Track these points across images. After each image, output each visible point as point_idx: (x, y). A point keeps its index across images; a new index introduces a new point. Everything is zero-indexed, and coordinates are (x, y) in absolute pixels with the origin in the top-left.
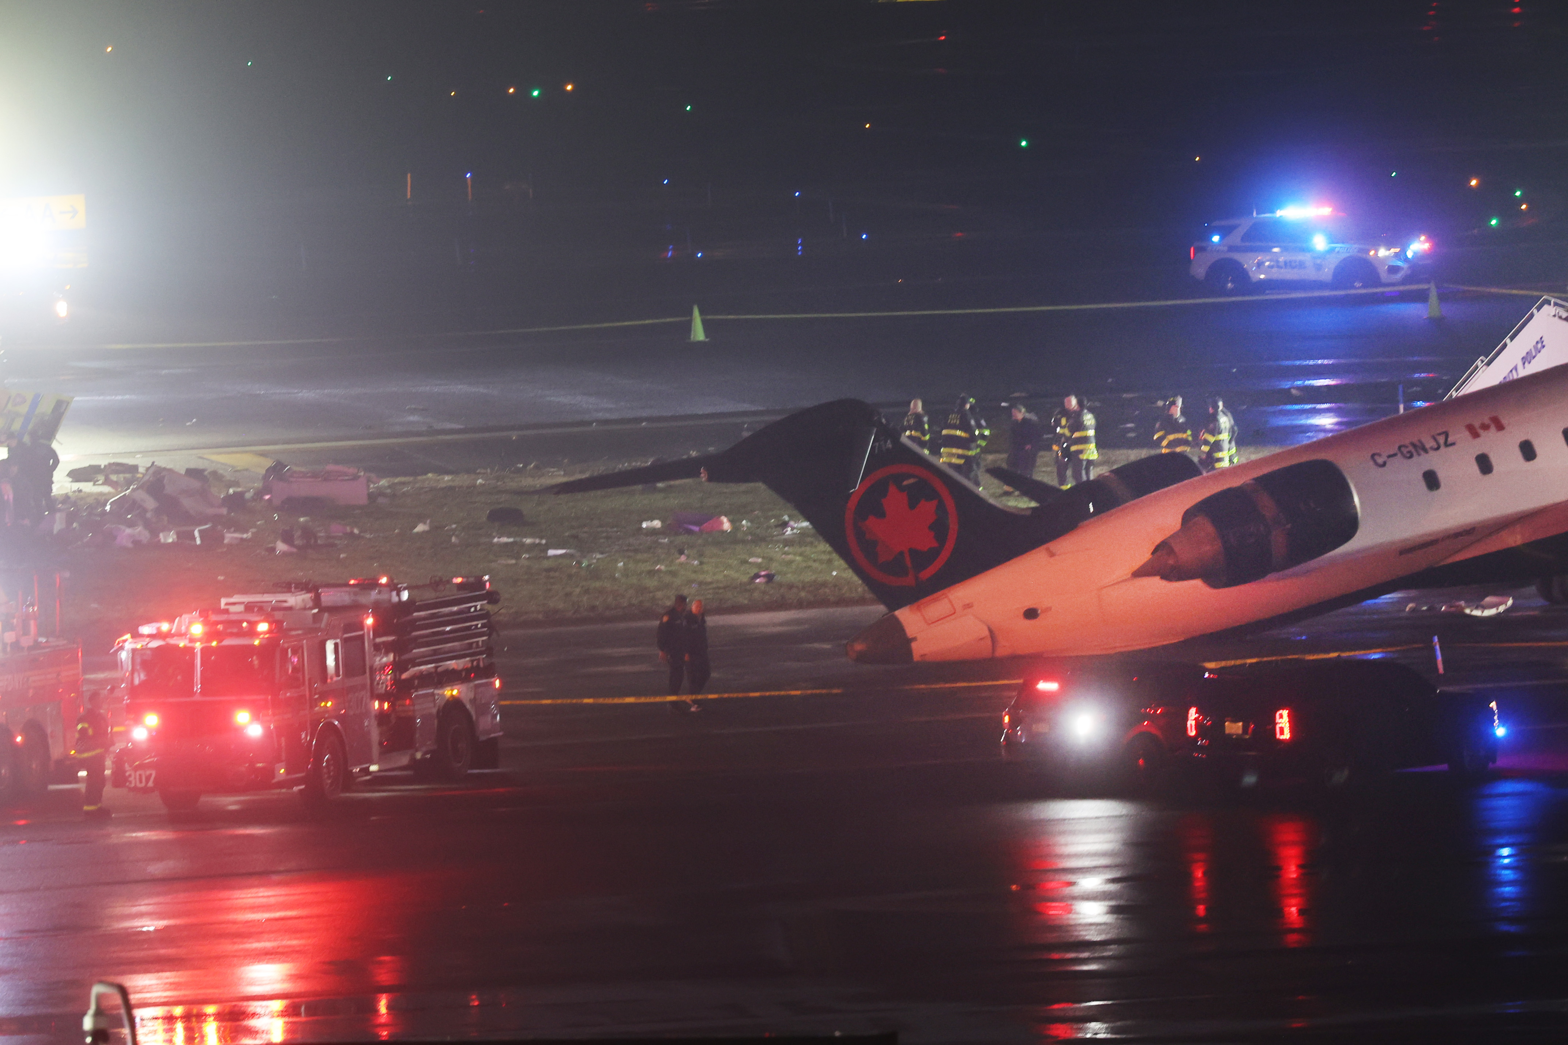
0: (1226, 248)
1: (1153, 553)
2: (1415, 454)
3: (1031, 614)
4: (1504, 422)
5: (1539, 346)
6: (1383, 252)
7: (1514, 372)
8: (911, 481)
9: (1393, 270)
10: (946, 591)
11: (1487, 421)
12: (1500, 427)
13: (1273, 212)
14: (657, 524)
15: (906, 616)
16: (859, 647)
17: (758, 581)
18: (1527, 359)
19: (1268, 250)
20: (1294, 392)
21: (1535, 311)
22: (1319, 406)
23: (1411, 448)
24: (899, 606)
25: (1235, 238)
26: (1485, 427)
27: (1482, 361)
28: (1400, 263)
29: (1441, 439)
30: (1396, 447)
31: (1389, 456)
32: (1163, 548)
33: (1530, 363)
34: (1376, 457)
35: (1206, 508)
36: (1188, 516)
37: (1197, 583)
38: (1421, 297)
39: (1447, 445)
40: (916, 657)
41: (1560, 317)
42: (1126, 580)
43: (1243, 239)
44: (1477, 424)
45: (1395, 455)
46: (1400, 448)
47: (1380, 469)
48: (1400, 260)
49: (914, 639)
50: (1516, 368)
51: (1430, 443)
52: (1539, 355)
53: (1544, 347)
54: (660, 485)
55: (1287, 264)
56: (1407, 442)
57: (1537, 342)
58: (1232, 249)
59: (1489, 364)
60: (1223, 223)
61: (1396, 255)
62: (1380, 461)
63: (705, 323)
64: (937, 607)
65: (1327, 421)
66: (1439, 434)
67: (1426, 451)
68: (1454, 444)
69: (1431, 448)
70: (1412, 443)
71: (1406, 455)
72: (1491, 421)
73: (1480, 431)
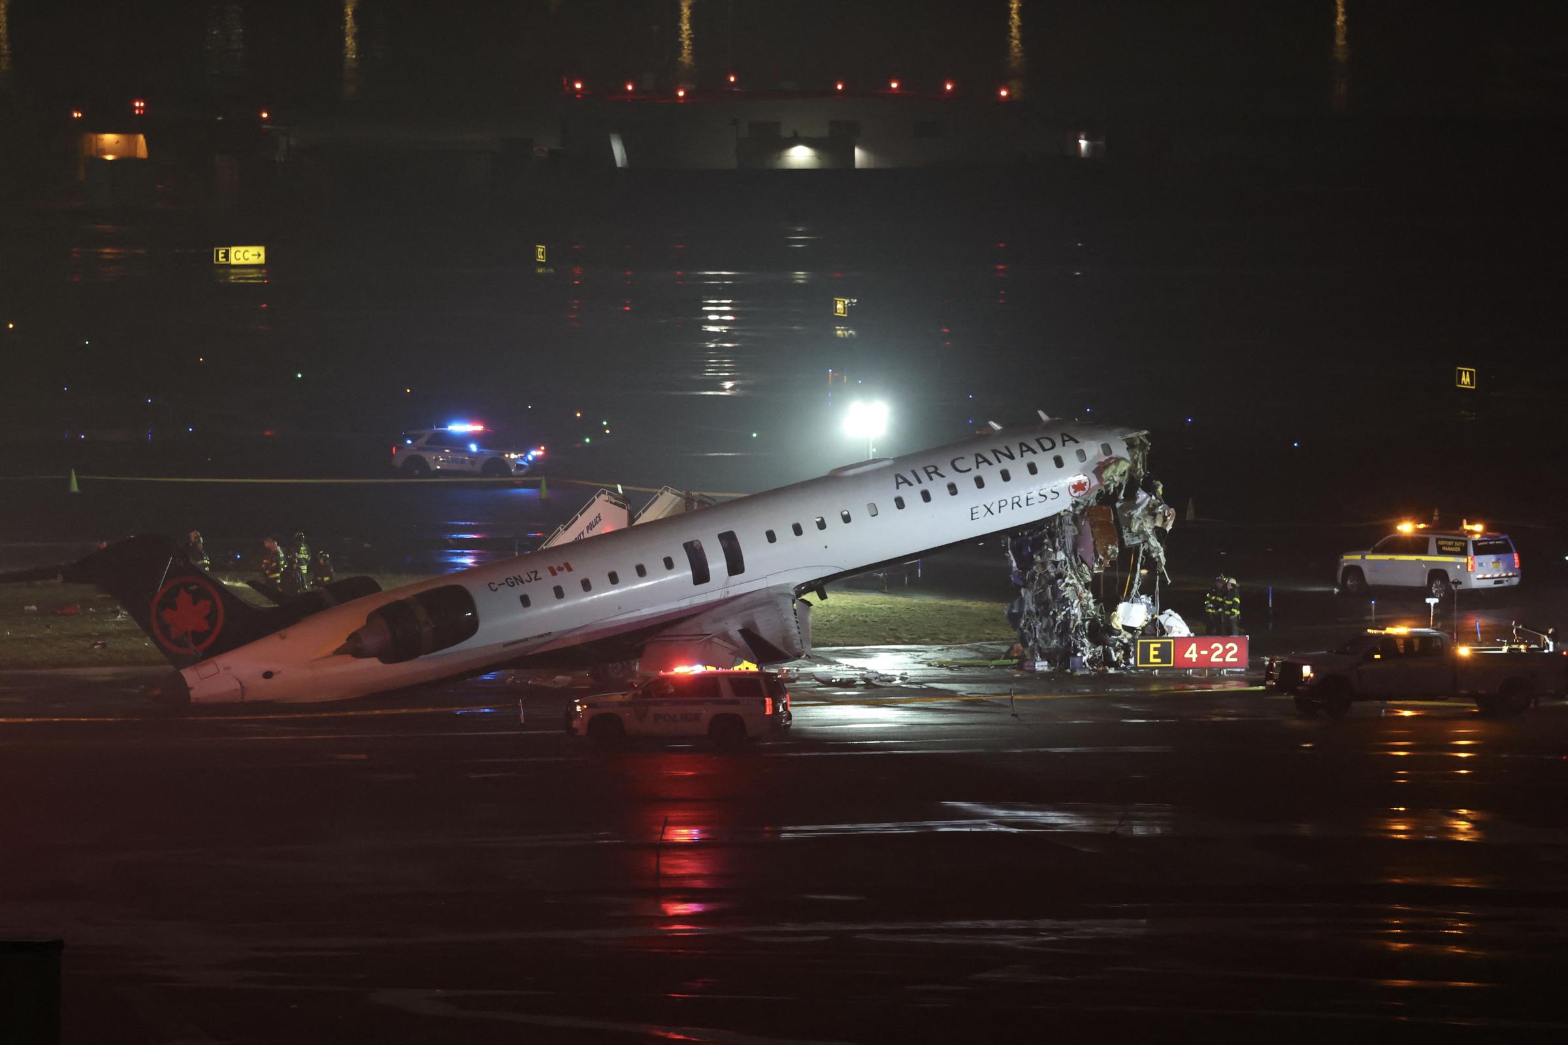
0: (415, 448)
1: (347, 640)
2: (516, 584)
3: (268, 675)
4: (572, 566)
5: (598, 519)
6: (513, 456)
7: (581, 535)
8: (195, 587)
9: (520, 467)
10: (213, 658)
11: (562, 566)
12: (570, 569)
13: (446, 427)
14: (34, 608)
15: (189, 675)
16: (157, 692)
17: (96, 647)
18: (589, 528)
19: (442, 450)
20: (450, 541)
21: (596, 498)
22: (465, 551)
23: (514, 580)
24: (184, 667)
25: (422, 442)
26: (561, 569)
27: (563, 527)
28: (524, 463)
29: (533, 576)
30: (504, 580)
31: (500, 585)
32: (353, 637)
33: (591, 530)
34: (492, 585)
35: (382, 612)
36: (371, 618)
37: (375, 659)
38: (536, 485)
39: (536, 579)
40: (192, 700)
41: (611, 502)
42: (330, 656)
43: (427, 443)
44: (555, 567)
45: (504, 584)
46: (506, 580)
47: (494, 592)
48: (524, 460)
49: (192, 688)
50: (583, 533)
51: (525, 577)
52: (597, 525)
53: (600, 520)
54: (38, 583)
55: (454, 461)
56: (511, 577)
57: (597, 517)
58: (419, 449)
59: (566, 530)
60: (415, 432)
61: (521, 457)
62: (494, 587)
63: (78, 480)
64: (208, 669)
65: (468, 561)
66: (531, 572)
67: (523, 583)
68: (540, 579)
69: (526, 581)
70: (514, 577)
71: (512, 584)
72: (564, 564)
73: (557, 572)
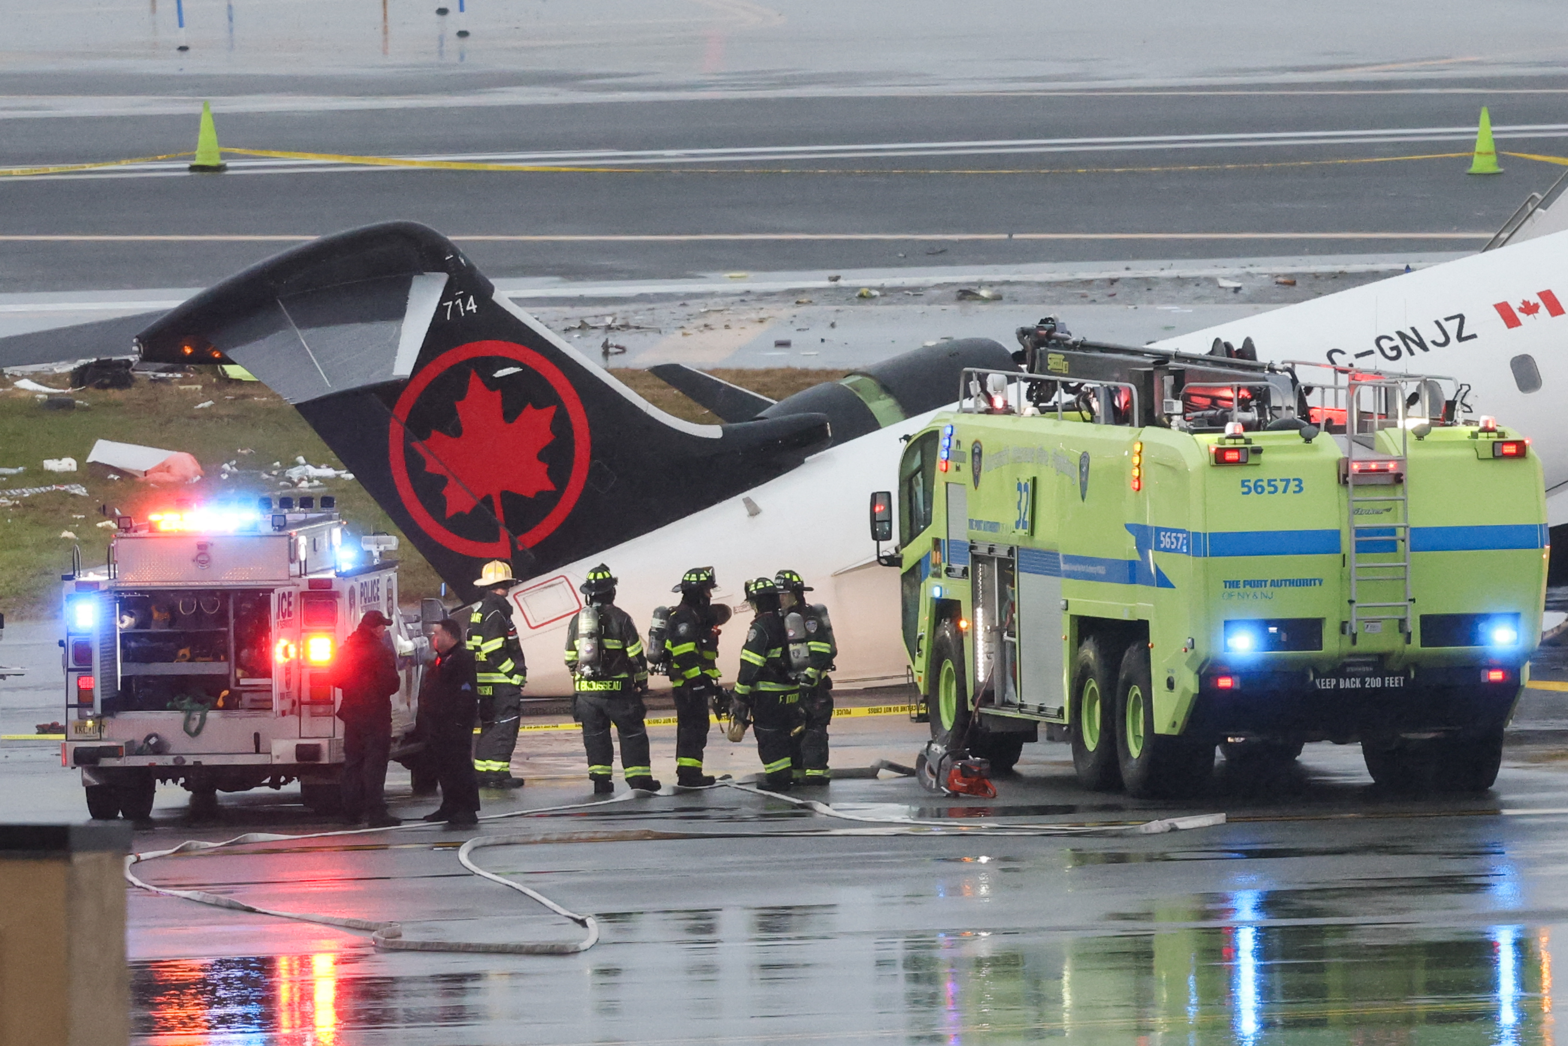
2: (1405, 352)
11: (1534, 299)
23: (1398, 342)
29: (1452, 327)
31: (1358, 356)
34: (1336, 356)
39: (1460, 338)
44: (1515, 305)
45: (1371, 352)
46: (1378, 341)
51: (1431, 333)
56: (1391, 332)
62: (1343, 361)
64: (549, 598)
67: (1424, 348)
68: (1474, 336)
69: (1434, 342)
70: (1399, 333)
71: (1394, 353)
72: (1540, 294)
73: (1521, 316)
